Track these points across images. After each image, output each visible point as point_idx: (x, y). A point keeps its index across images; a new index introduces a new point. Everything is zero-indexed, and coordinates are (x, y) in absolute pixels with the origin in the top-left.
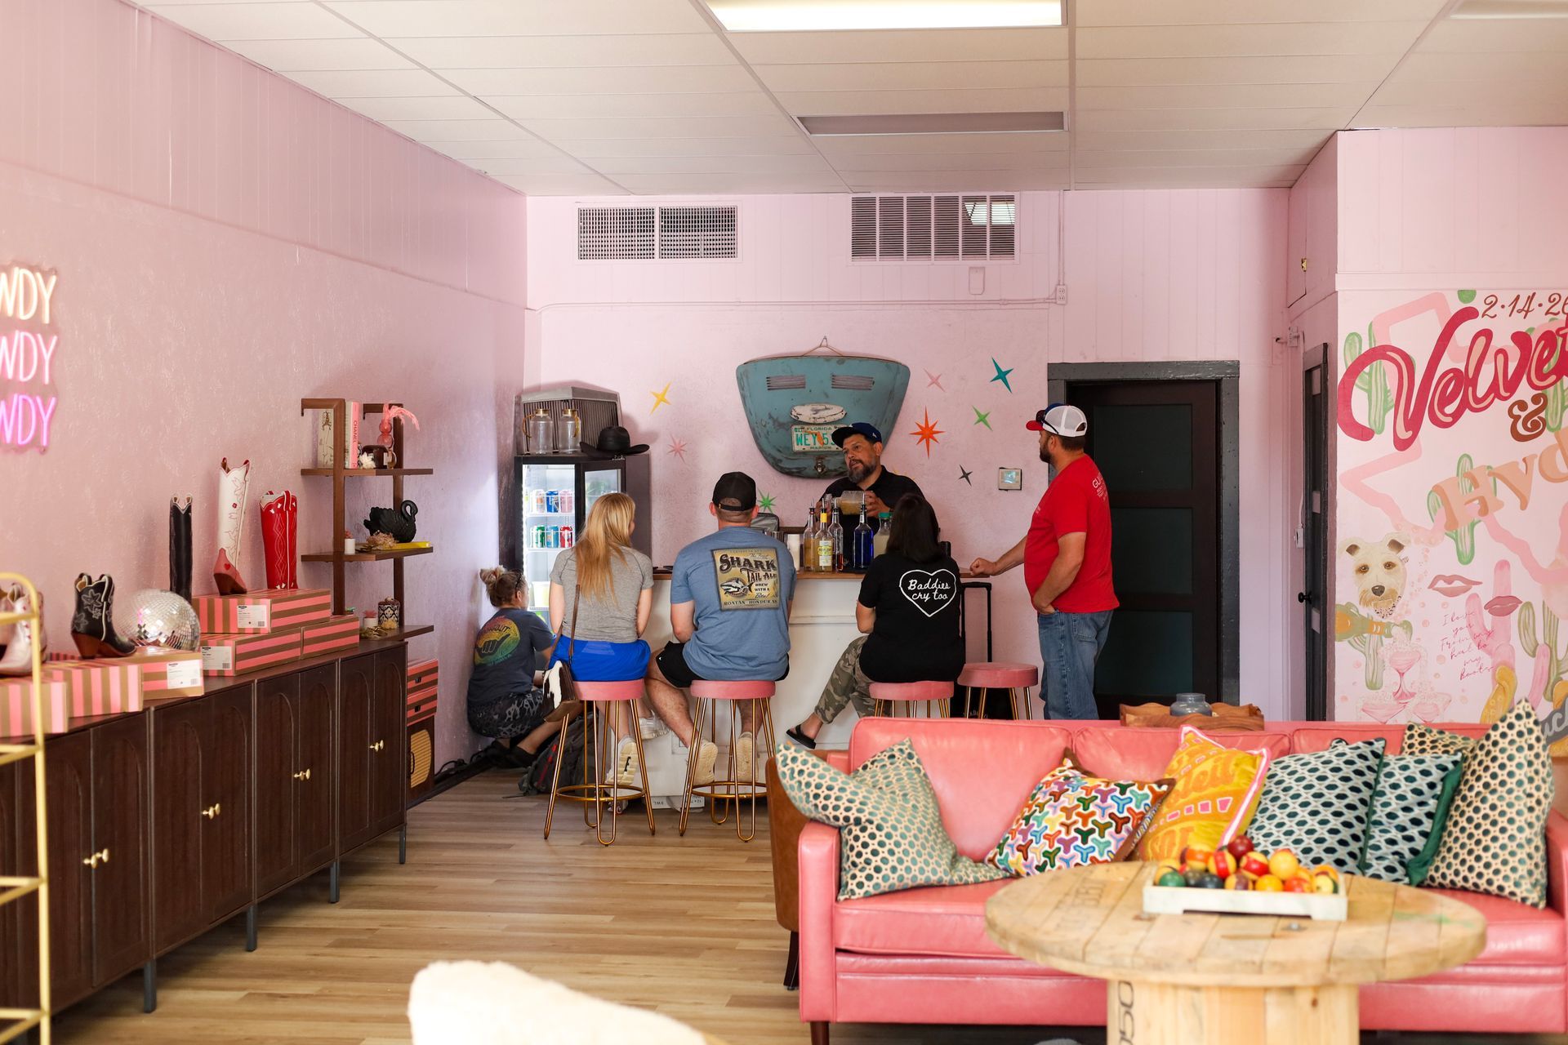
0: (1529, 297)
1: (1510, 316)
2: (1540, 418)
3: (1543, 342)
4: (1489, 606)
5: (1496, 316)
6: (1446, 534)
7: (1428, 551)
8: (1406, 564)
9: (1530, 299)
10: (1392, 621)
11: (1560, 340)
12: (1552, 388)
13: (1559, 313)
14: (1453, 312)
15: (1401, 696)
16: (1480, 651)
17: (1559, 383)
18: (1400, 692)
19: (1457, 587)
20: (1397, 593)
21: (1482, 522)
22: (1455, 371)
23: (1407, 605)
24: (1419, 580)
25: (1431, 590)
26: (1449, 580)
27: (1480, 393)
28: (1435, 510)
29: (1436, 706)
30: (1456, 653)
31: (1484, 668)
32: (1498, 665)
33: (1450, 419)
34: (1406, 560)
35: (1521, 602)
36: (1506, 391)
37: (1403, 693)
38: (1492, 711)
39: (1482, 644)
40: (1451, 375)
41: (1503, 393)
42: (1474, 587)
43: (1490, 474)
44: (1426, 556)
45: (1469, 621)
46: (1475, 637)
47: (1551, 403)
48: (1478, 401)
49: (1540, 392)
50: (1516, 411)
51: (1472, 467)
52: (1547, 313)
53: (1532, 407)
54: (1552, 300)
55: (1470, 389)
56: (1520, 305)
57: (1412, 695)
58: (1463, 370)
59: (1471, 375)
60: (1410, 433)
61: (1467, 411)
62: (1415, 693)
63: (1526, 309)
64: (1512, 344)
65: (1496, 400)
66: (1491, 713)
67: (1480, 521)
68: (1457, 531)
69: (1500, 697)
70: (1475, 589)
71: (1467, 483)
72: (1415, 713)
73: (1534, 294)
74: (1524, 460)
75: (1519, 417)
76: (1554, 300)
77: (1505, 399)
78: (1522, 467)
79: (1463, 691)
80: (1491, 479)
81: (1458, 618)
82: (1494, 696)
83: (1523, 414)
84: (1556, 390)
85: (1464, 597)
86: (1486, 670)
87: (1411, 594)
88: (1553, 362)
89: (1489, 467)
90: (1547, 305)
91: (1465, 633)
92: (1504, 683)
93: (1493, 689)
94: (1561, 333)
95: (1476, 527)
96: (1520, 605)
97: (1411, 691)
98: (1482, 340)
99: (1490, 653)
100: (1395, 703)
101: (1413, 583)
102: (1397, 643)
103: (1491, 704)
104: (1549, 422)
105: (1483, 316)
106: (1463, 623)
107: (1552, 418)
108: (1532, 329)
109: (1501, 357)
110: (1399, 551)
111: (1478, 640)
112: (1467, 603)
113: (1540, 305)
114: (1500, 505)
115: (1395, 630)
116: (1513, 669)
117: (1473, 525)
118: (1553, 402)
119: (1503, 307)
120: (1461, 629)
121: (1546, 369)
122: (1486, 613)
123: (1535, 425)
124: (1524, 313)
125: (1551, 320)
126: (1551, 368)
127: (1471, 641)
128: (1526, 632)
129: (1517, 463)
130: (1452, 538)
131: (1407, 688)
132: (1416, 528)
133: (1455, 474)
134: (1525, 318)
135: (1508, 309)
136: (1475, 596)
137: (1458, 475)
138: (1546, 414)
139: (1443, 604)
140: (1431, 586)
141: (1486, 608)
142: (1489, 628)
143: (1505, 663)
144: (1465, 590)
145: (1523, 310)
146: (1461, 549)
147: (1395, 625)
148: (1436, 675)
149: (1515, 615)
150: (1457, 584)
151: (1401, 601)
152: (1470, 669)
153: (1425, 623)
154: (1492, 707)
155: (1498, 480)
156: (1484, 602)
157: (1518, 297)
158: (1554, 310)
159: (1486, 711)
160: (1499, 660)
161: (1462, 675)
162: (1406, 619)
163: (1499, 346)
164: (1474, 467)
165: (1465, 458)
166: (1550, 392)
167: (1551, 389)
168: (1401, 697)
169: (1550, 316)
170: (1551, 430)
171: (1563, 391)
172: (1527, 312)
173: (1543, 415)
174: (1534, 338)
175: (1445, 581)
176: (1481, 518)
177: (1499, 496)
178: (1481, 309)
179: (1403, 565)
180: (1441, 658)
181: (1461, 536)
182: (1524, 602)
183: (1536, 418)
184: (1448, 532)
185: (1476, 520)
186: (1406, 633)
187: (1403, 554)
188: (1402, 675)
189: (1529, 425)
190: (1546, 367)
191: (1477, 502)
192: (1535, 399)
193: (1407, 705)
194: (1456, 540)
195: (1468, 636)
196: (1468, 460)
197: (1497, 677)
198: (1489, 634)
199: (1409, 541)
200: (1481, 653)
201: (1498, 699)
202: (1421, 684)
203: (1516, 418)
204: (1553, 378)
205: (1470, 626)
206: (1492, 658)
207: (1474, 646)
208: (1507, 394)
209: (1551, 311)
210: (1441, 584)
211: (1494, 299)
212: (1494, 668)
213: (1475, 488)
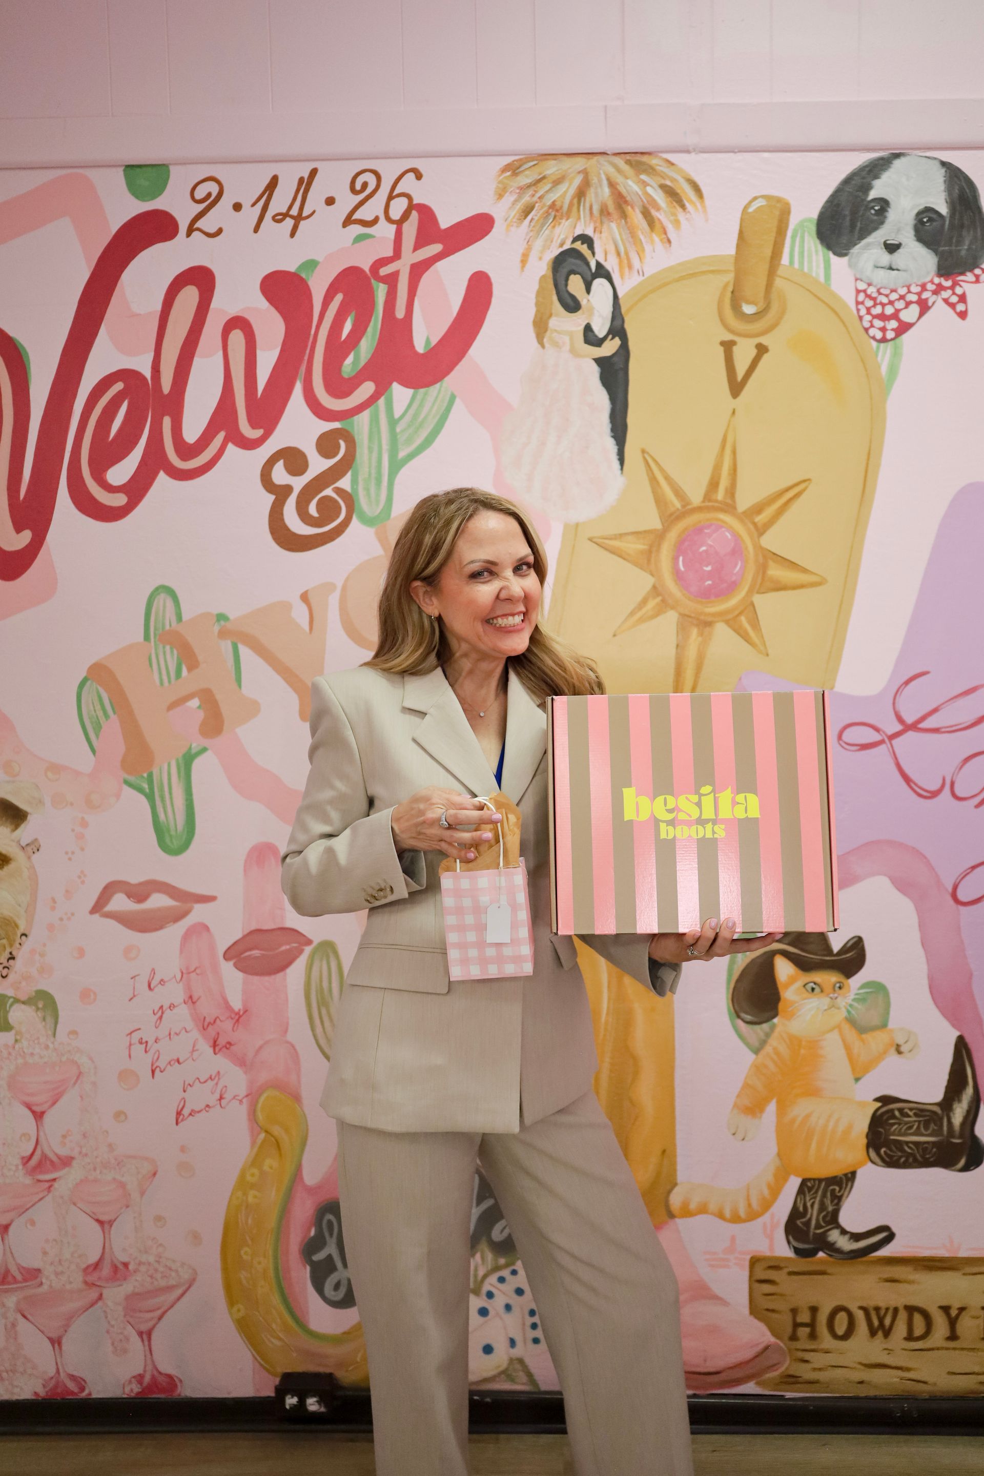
0: (301, 180)
1: (256, 229)
2: (339, 491)
3: (339, 297)
4: (235, 953)
5: (220, 231)
6: (126, 782)
7: (84, 824)
8: (35, 858)
9: (305, 184)
10: (10, 992)
11: (381, 291)
12: (365, 415)
13: (376, 221)
14: (115, 226)
15: (40, 1164)
16: (218, 1056)
17: (382, 402)
18: (38, 1152)
19: (159, 910)
20: (17, 926)
21: (209, 753)
22: (127, 375)
23: (42, 955)
24: (68, 894)
25: (96, 916)
26: (138, 893)
27: (191, 434)
28: (98, 727)
29: (123, 1185)
30: (162, 1063)
31: (228, 1096)
32: (261, 1090)
33: (120, 500)
34: (34, 847)
35: (309, 942)
36: (254, 425)
37: (44, 1157)
38: (252, 1193)
39: (222, 1041)
40: (119, 386)
41: (245, 428)
42: (198, 908)
43: (223, 634)
44: (80, 837)
45: (188, 988)
46: (204, 1025)
47: (366, 451)
48: (187, 451)
49: (336, 425)
50: (280, 475)
51: (179, 618)
52: (348, 221)
53: (318, 465)
54: (358, 187)
55: (167, 422)
56: (280, 202)
57: (66, 1162)
58: (147, 373)
59: (166, 385)
60: (26, 536)
61: (162, 478)
62: (72, 1158)
63: (294, 211)
64: (263, 303)
65: (230, 447)
66: (250, 1199)
67: (204, 750)
68: (150, 776)
69: (270, 1163)
70: (199, 913)
71: (171, 657)
72: (75, 1204)
73: (314, 172)
74: (305, 597)
75: (287, 490)
76: (365, 185)
77: (249, 445)
78: (300, 614)
79: (183, 1149)
80: (226, 646)
81: (162, 982)
82: (256, 1161)
83: (298, 483)
84: (375, 420)
85: (177, 930)
86: (235, 1103)
87: (51, 927)
88: (366, 347)
89: (221, 617)
90: (347, 201)
91: (182, 1016)
92: (277, 1130)
93: (253, 1143)
94: (384, 271)
95: (197, 764)
96: (308, 950)
97: (63, 1152)
98: (189, 296)
99: (241, 1062)
100: (28, 1181)
101: (54, 901)
102: (25, 1043)
103: (249, 1178)
104: (362, 501)
105: (189, 235)
106: (175, 993)
107: (367, 490)
108: (311, 264)
109: (237, 338)
110: (17, 827)
111: (212, 1031)
112: (181, 951)
113: (330, 201)
114: (252, 709)
115: (18, 1015)
116: (297, 1098)
117: (188, 760)
118: (370, 450)
119: (237, 207)
120: (172, 1007)
121: (349, 366)
122: (228, 970)
123: (328, 509)
124: (289, 222)
125: (359, 238)
126: (362, 363)
127: (196, 1034)
128: (324, 1011)
129: (286, 607)
130: (140, 790)
131: (55, 1146)
132: (55, 768)
133: (140, 638)
134: (293, 234)
135: (251, 214)
136: (203, 928)
137: (147, 637)
138: (354, 481)
139: (128, 951)
140: (97, 908)
141: (227, 956)
142: (237, 1004)
143: (278, 1085)
144: (178, 916)
145: (286, 215)
146: (162, 816)
147: (17, 1001)
148: (120, 1116)
149: (296, 973)
150: (158, 901)
151: (28, 944)
152: (198, 1097)
153: (87, 995)
154: (253, 1186)
155: (244, 651)
156: (222, 947)
157: (273, 183)
158: (364, 213)
159: (240, 1193)
160: (263, 1077)
161: (179, 1113)
162: (40, 987)
163: (233, 310)
164: (185, 617)
165: (162, 597)
166: (361, 424)
167: (364, 417)
168: (39, 1168)
169: (357, 229)
170: (368, 521)
171: (393, 423)
172: (299, 218)
173: (344, 483)
174: (318, 288)
175: (129, 897)
176: (206, 742)
177: (248, 689)
178: (183, 211)
179: (29, 858)
180: (127, 1077)
181: (161, 789)
182: (316, 941)
183: (329, 492)
184: (131, 778)
185: (195, 747)
186: (44, 1019)
187: (26, 832)
188: (39, 1116)
189: (313, 510)
190: (349, 361)
191: (195, 703)
192: (326, 445)
193: (56, 1185)
194: (150, 797)
195: (190, 1025)
196: (170, 603)
197: (260, 1116)
198: (238, 1018)
199: (41, 802)
200: (221, 1063)
201: (266, 1168)
202: (84, 1136)
203: (282, 493)
204: (368, 389)
205: (191, 1000)
206: (245, 1073)
207: (205, 1048)
208: (257, 433)
209: (357, 216)
210: (120, 903)
211: (213, 188)
212: (253, 1097)
213: (190, 669)
